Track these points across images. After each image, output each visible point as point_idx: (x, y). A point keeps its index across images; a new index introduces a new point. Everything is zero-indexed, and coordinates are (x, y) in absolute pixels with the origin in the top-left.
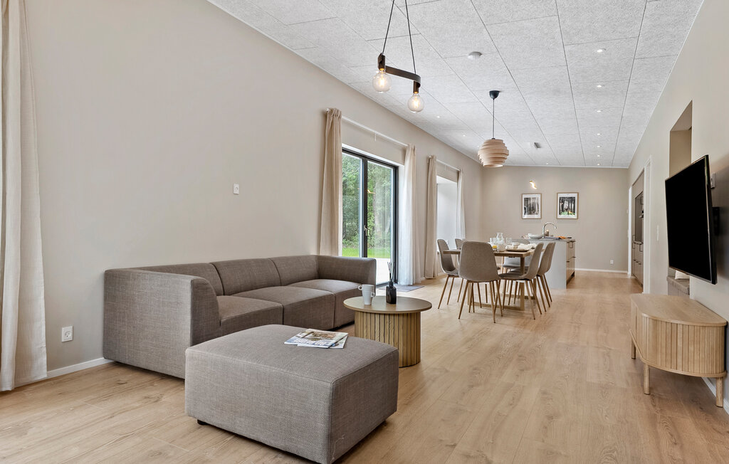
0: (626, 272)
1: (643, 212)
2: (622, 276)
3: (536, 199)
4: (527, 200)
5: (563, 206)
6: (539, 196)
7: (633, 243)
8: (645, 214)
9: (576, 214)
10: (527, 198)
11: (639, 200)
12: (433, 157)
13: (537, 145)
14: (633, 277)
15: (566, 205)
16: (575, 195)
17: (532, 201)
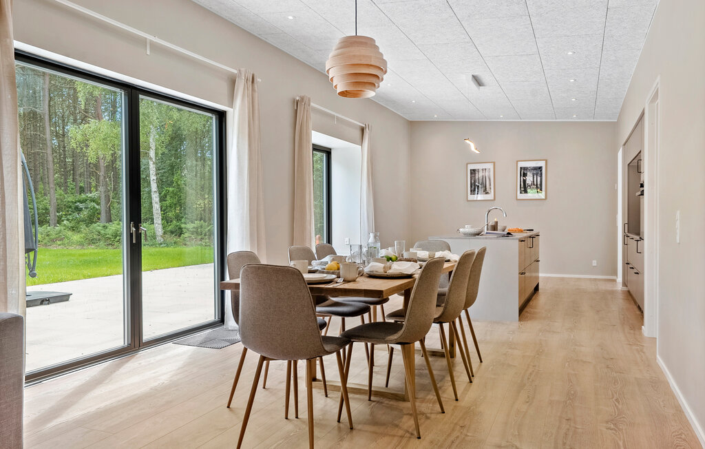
0: (613, 277)
1: (642, 186)
2: (609, 287)
3: (486, 170)
4: (473, 172)
5: (524, 181)
6: (490, 166)
7: (625, 236)
8: (646, 188)
9: (543, 192)
10: (474, 170)
11: (635, 167)
12: (302, 99)
13: (478, 81)
14: (625, 289)
15: (529, 179)
16: (542, 164)
17: (481, 174)
